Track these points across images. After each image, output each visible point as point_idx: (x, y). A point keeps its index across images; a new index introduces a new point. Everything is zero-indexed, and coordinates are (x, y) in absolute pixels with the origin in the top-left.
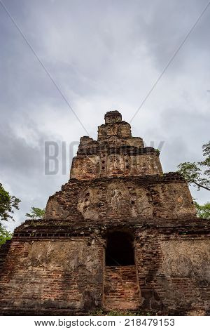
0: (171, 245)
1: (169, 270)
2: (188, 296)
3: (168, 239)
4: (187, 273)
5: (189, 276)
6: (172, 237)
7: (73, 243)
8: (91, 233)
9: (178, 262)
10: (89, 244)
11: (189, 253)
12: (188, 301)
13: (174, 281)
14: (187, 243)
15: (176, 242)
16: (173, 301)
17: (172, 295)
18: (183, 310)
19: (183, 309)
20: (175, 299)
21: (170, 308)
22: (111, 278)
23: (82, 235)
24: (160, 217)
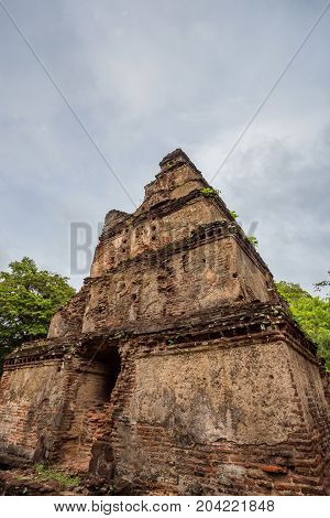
0: (151, 366)
1: (137, 411)
2: (155, 462)
3: (148, 355)
4: (163, 419)
5: (165, 424)
6: (156, 350)
7: (46, 368)
8: (66, 352)
9: (153, 397)
10: (59, 370)
11: (175, 379)
12: (153, 471)
13: (141, 432)
14: (178, 359)
15: (160, 358)
16: (132, 467)
17: (132, 456)
18: (141, 487)
19: (144, 484)
20: (136, 465)
21: (124, 478)
22: (89, 419)
23: (53, 357)
24: (171, 315)
